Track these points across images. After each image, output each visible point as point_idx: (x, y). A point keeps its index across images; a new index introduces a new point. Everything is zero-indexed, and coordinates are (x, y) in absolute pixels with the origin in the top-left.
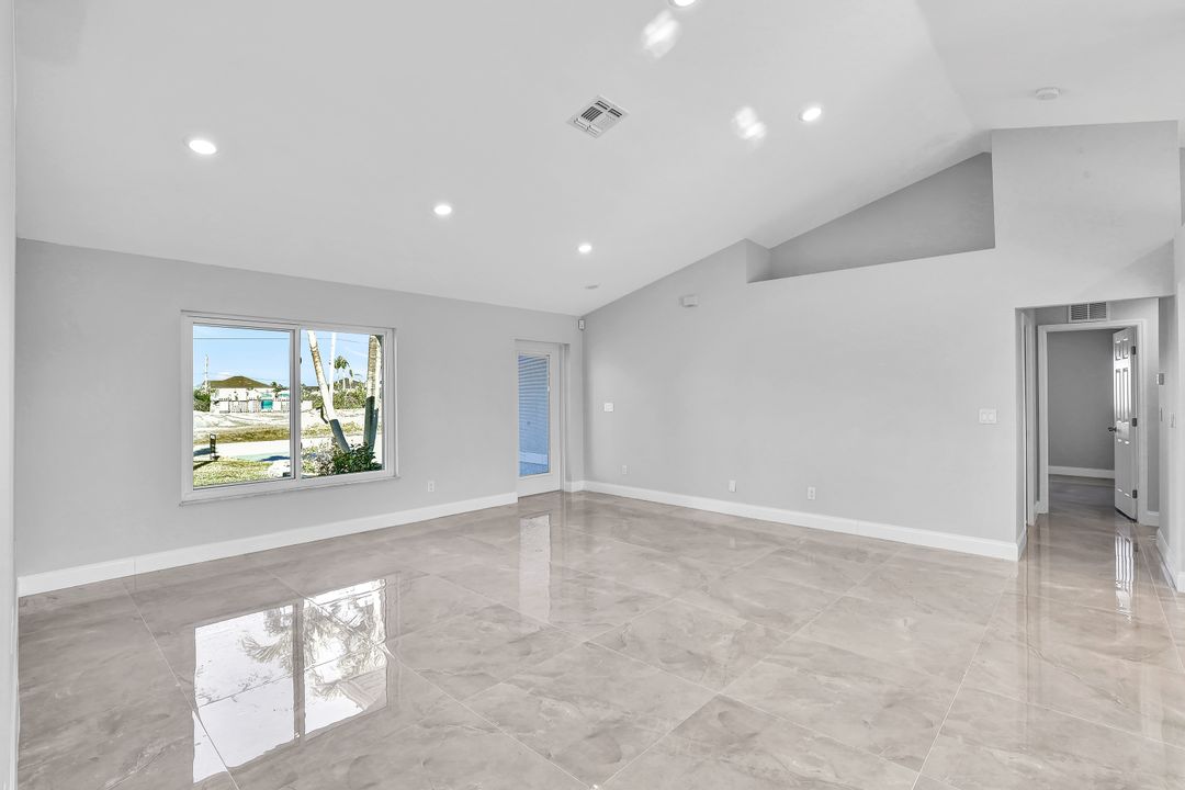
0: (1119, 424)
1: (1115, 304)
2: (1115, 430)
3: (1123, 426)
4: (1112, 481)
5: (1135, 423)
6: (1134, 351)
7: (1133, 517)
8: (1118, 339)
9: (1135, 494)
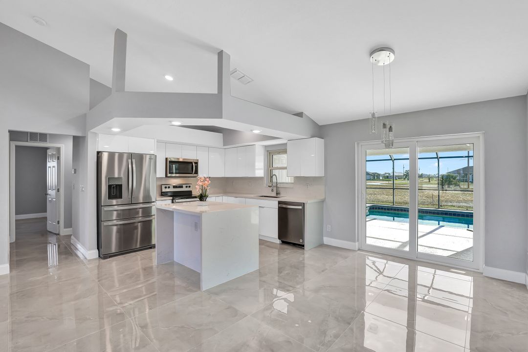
0: (49, 192)
1: (51, 135)
2: (48, 194)
3: (52, 193)
4: (46, 218)
5: (58, 190)
6: (58, 158)
7: (57, 233)
8: (49, 152)
9: (58, 222)
